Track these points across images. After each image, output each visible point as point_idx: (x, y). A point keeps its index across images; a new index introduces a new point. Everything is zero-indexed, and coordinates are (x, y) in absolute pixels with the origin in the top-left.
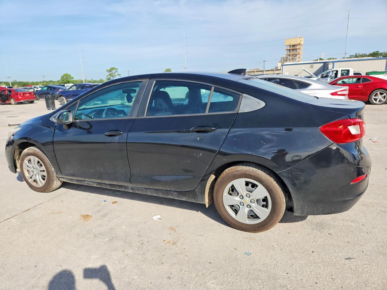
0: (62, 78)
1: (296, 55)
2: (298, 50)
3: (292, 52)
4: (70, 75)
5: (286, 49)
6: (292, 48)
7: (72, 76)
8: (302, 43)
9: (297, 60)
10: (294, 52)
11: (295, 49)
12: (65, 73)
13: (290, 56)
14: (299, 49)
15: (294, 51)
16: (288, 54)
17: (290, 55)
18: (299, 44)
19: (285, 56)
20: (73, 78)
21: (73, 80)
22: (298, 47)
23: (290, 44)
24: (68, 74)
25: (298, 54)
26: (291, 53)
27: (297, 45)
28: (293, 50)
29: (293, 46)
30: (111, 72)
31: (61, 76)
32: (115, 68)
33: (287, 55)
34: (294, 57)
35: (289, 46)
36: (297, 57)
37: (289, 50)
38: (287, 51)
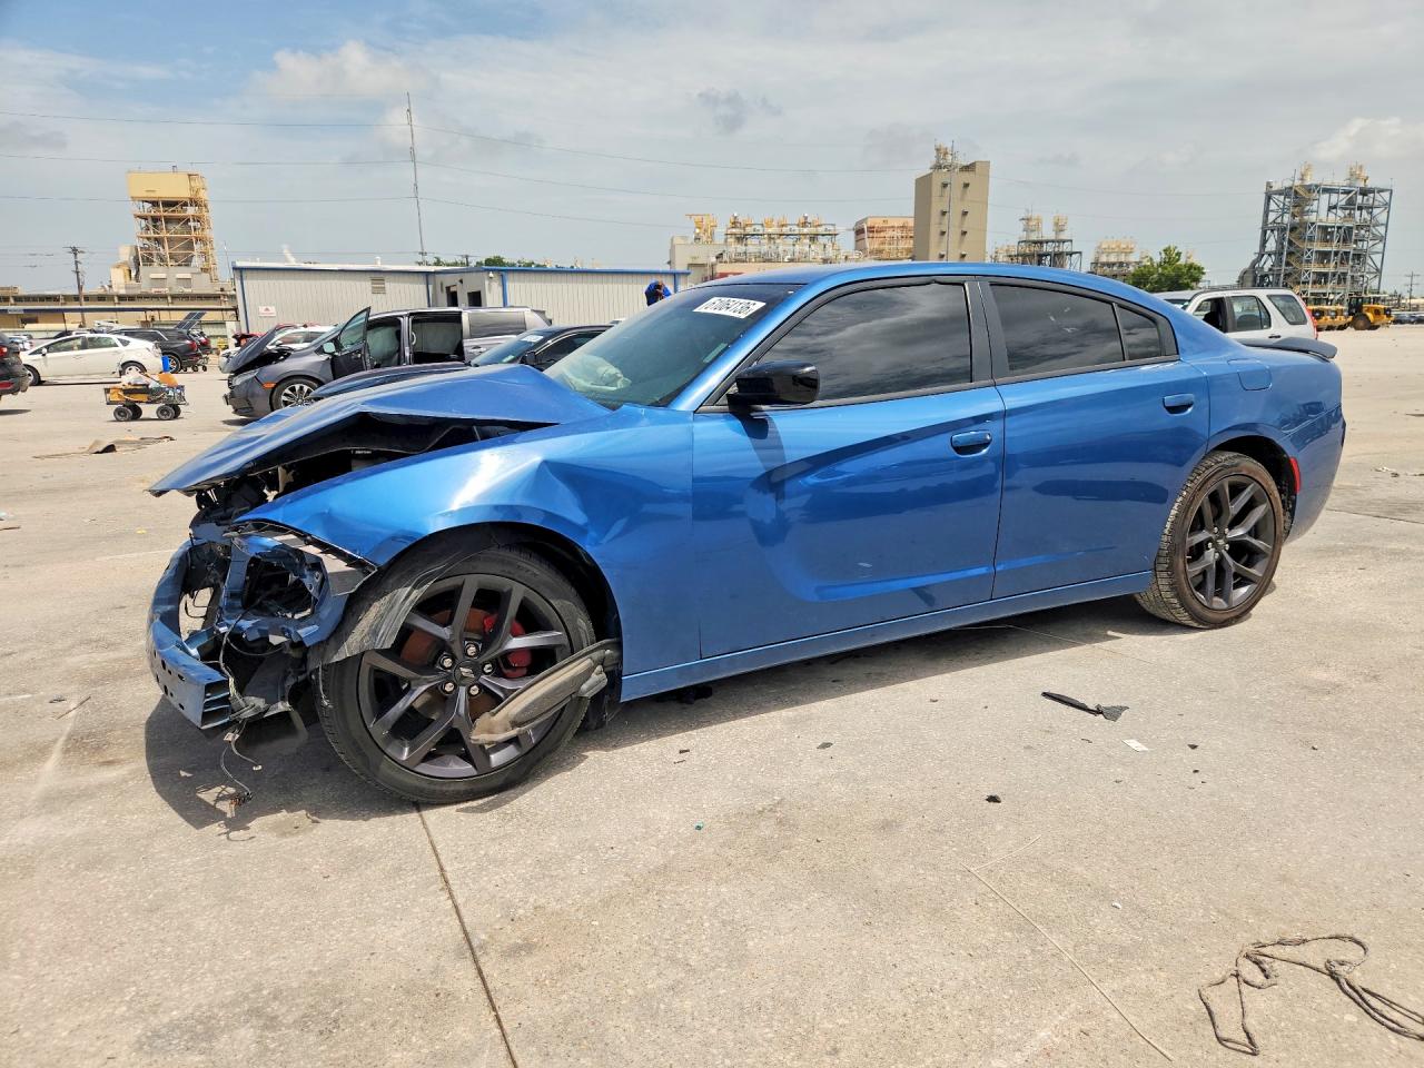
1: (190, 246)
2: (191, 224)
3: (167, 231)
5: (138, 213)
6: (161, 212)
8: (203, 195)
9: (197, 262)
10: (179, 231)
11: (179, 220)
13: (161, 245)
14: (196, 219)
15: (178, 227)
16: (151, 234)
17: (159, 241)
18: (195, 202)
19: (140, 245)
22: (191, 211)
23: (152, 195)
25: (198, 239)
26: (164, 234)
27: (186, 204)
28: (168, 220)
29: (169, 204)
33: (148, 239)
34: (179, 249)
35: (148, 205)
36: (195, 253)
37: (150, 219)
38: (143, 223)
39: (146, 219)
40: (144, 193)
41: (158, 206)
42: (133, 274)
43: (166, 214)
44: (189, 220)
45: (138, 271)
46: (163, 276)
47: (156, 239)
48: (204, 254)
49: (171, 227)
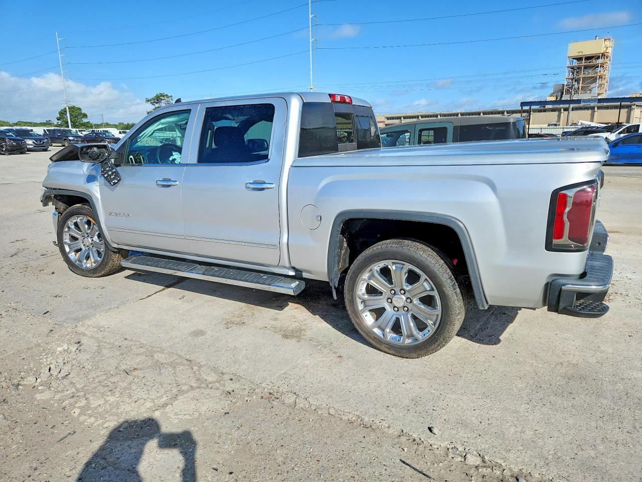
1: (594, 81)
3: (584, 74)
4: (80, 109)
5: (570, 66)
6: (584, 63)
7: (82, 112)
8: (610, 50)
9: (595, 90)
10: (590, 73)
11: (592, 66)
12: (69, 104)
13: (578, 83)
14: (602, 65)
15: (590, 71)
16: (575, 77)
17: (578, 81)
18: (603, 55)
19: (566, 83)
20: (85, 116)
21: (85, 120)
22: (600, 61)
23: (581, 54)
25: (601, 77)
26: (582, 76)
27: (598, 58)
28: (586, 67)
29: (588, 58)
30: (157, 105)
32: (167, 95)
33: (572, 79)
34: (587, 83)
35: (576, 61)
37: (575, 68)
38: (571, 70)
39: (572, 68)
40: (575, 54)
41: (582, 60)
43: (586, 64)
44: (598, 67)
45: (562, 97)
49: (586, 71)
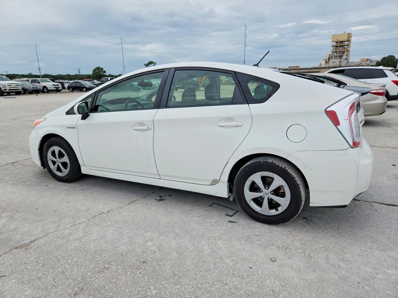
0: (94, 71)
1: (344, 52)
2: (346, 47)
3: (339, 49)
4: (103, 69)
5: (332, 45)
7: (104, 70)
8: (350, 39)
9: (344, 57)
11: (342, 46)
12: (97, 66)
14: (347, 45)
15: (342, 48)
16: (334, 50)
18: (348, 41)
19: (331, 53)
20: (105, 72)
21: (105, 74)
22: (346, 43)
23: (337, 40)
24: (101, 67)
25: (346, 51)
26: (338, 51)
27: (346, 42)
28: (340, 46)
29: (341, 42)
31: (94, 69)
32: (153, 62)
33: (333, 52)
34: (341, 54)
35: (335, 43)
36: (345, 54)
37: (335, 47)
38: (333, 48)
39: (334, 46)
40: (335, 40)
41: (338, 43)
42: (327, 61)
43: (340, 45)
45: (329, 60)
46: (335, 61)
47: (335, 52)
48: (347, 55)
49: (340, 48)
